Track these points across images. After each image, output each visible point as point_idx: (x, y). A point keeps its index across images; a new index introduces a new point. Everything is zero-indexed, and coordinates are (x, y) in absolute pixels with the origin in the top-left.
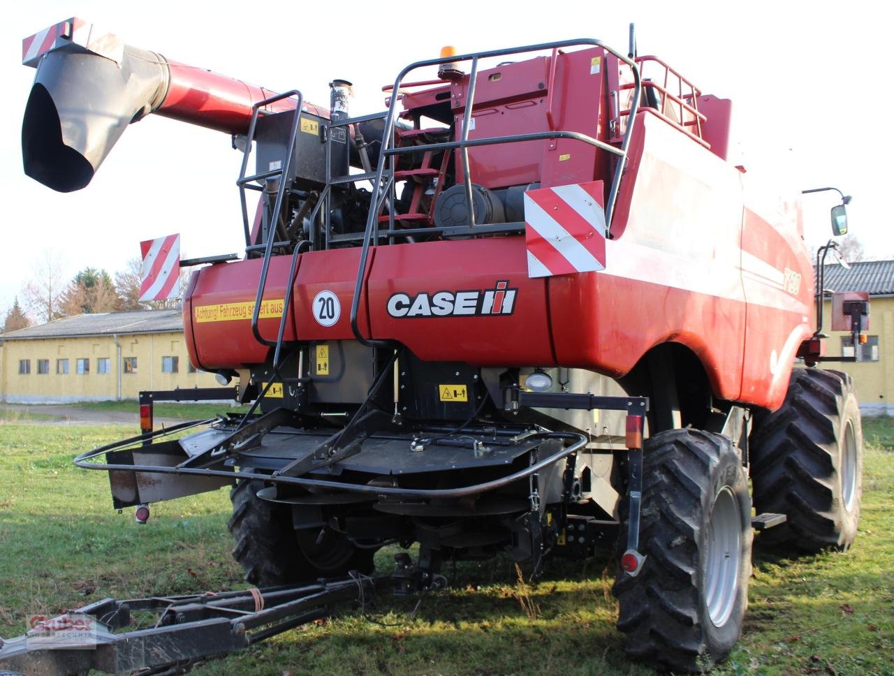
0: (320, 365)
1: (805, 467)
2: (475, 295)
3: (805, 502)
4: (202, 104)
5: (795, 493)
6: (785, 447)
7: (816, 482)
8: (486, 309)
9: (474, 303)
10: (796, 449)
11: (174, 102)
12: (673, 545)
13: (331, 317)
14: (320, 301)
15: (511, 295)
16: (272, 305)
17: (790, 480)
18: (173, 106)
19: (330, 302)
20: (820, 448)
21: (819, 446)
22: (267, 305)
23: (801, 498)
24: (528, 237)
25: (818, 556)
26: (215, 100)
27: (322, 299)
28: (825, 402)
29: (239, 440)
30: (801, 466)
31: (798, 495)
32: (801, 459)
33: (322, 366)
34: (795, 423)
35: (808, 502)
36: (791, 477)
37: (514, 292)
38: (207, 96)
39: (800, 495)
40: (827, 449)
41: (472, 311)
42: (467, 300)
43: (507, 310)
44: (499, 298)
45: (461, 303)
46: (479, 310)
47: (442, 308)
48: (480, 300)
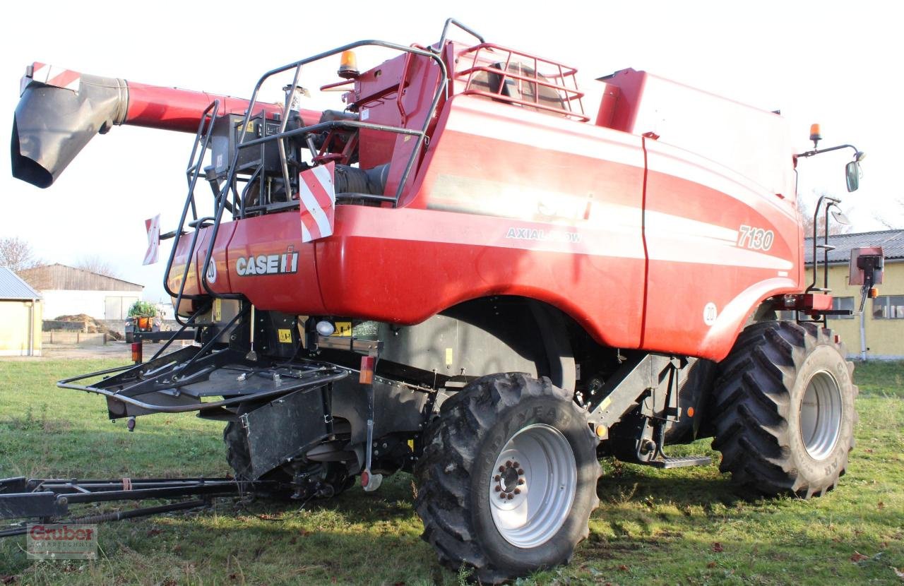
1: (754, 416)
2: (276, 258)
3: (754, 448)
4: (161, 116)
5: (745, 439)
6: (738, 395)
7: (762, 429)
8: (283, 270)
10: (748, 397)
11: (137, 115)
12: (446, 471)
15: (295, 256)
17: (740, 426)
18: (137, 118)
20: (767, 397)
21: (767, 395)
23: (750, 444)
24: (302, 210)
25: (775, 500)
26: (174, 109)
28: (782, 354)
29: (150, 368)
30: (750, 414)
31: (748, 441)
32: (751, 407)
34: (749, 373)
35: (757, 448)
36: (741, 423)
37: (297, 254)
38: (166, 108)
39: (750, 441)
40: (774, 397)
41: (275, 270)
42: (273, 261)
43: (294, 269)
44: (289, 260)
45: (270, 264)
46: (279, 269)
47: (261, 268)
48: (280, 261)
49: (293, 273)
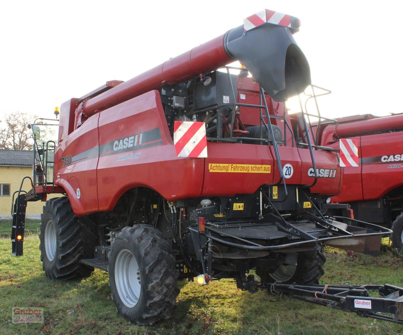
0: (274, 195)
2: (328, 171)
8: (330, 176)
9: (328, 173)
13: (289, 175)
14: (286, 168)
16: (265, 167)
19: (290, 168)
22: (262, 167)
27: (287, 167)
33: (275, 195)
42: (327, 172)
43: (334, 177)
44: (333, 172)
45: (326, 173)
46: (329, 176)
47: (321, 174)
48: (330, 172)
49: (334, 178)
